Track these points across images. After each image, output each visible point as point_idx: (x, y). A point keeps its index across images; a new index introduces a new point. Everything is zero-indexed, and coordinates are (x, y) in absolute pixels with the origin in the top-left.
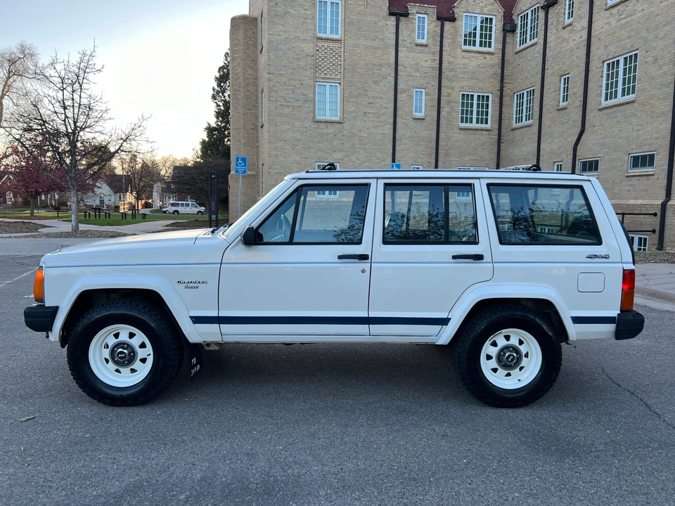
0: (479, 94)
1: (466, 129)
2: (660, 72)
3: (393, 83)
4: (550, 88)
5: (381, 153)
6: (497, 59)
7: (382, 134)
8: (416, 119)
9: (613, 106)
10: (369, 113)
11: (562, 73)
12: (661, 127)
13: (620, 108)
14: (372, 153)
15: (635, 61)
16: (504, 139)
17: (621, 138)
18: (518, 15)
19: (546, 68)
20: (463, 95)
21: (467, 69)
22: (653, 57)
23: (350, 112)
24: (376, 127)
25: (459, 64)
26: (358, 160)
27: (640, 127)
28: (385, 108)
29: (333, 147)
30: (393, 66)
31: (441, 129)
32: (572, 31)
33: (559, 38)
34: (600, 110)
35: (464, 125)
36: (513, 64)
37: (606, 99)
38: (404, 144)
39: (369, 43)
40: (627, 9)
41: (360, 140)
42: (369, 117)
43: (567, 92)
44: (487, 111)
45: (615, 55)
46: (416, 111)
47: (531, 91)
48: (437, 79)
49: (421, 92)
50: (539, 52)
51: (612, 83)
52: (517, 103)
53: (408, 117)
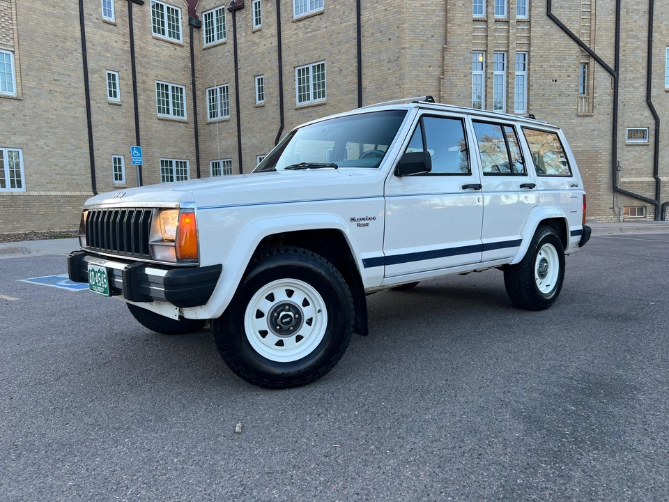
0: (174, 85)
1: (165, 120)
2: (345, 80)
3: (81, 60)
4: (245, 87)
5: (76, 139)
6: (186, 52)
7: (74, 117)
8: (111, 104)
9: (308, 107)
10: (56, 91)
11: (255, 73)
13: (314, 109)
14: (63, 138)
15: (323, 70)
16: (201, 132)
18: (202, 13)
19: (239, 67)
20: (158, 84)
21: (159, 57)
22: (339, 68)
23: (30, 87)
24: (66, 108)
25: (150, 51)
26: (48, 146)
28: (74, 88)
29: (12, 129)
30: (80, 41)
31: (141, 118)
32: (262, 37)
33: (249, 41)
34: (296, 109)
35: (162, 115)
36: (201, 60)
37: (300, 101)
38: (102, 131)
39: (48, 9)
40: (312, 24)
41: (46, 123)
42: (56, 96)
43: (262, 91)
44: (182, 104)
45: (305, 63)
46: (111, 95)
47: (224, 88)
48: (130, 64)
49: (114, 75)
50: (229, 51)
51: (304, 87)
52: (210, 98)
53: (102, 101)
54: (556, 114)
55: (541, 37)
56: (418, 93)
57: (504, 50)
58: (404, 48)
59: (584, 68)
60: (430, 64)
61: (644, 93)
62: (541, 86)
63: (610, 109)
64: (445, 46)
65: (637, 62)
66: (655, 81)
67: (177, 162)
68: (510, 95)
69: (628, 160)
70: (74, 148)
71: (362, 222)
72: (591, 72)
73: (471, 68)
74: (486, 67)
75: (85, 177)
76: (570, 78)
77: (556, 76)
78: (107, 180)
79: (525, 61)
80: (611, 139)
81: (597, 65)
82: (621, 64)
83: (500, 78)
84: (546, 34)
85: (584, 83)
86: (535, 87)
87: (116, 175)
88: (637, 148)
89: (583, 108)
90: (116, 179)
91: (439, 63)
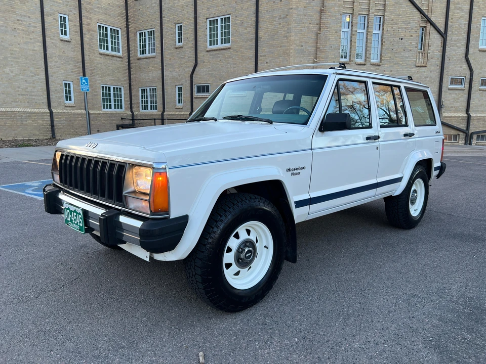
0: (112, 28)
1: (105, 55)
2: (246, 31)
4: (168, 32)
5: (35, 68)
6: (122, 2)
7: (33, 50)
8: (63, 40)
9: (216, 50)
10: (19, 29)
11: (176, 22)
12: (248, 66)
13: (221, 52)
14: (25, 66)
15: (229, 22)
16: (133, 65)
17: (223, 72)
19: (163, 16)
20: (99, 26)
21: (100, 5)
22: (241, 21)
24: (26, 43)
26: (12, 72)
27: (235, 66)
28: (33, 27)
31: (86, 53)
34: (207, 51)
35: (102, 51)
36: (133, 8)
37: (210, 45)
38: (55, 62)
41: (11, 54)
42: (19, 33)
43: (181, 36)
44: (118, 43)
45: (215, 16)
46: (62, 34)
47: (151, 31)
48: (78, 9)
49: (65, 18)
50: (156, 3)
51: (214, 34)
52: (140, 39)
53: (55, 38)
54: (401, 65)
55: (393, 5)
56: (301, 44)
57: (366, 13)
58: (292, 8)
59: (423, 30)
60: (311, 22)
61: (464, 52)
62: (391, 43)
63: (439, 62)
64: (323, 9)
65: (461, 27)
66: (473, 42)
67: (114, 88)
68: (368, 49)
69: (449, 100)
70: (33, 74)
71: (296, 172)
72: (428, 34)
73: (341, 27)
74: (352, 26)
75: (42, 98)
76: (412, 38)
77: (402, 35)
78: (60, 101)
79: (380, 23)
80: (438, 84)
81: (432, 28)
82: (449, 29)
83: (361, 35)
84: (396, 3)
85: (422, 41)
86: (387, 43)
87: (66, 97)
88: (456, 92)
89: (420, 61)
90: (67, 100)
91: (317, 21)
